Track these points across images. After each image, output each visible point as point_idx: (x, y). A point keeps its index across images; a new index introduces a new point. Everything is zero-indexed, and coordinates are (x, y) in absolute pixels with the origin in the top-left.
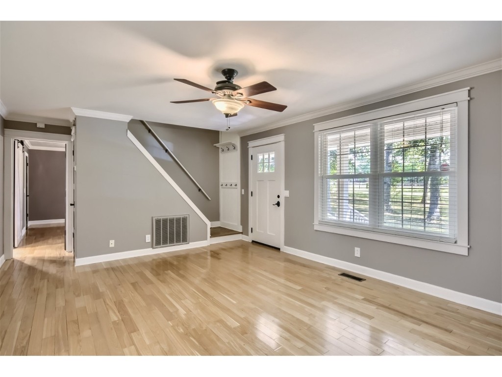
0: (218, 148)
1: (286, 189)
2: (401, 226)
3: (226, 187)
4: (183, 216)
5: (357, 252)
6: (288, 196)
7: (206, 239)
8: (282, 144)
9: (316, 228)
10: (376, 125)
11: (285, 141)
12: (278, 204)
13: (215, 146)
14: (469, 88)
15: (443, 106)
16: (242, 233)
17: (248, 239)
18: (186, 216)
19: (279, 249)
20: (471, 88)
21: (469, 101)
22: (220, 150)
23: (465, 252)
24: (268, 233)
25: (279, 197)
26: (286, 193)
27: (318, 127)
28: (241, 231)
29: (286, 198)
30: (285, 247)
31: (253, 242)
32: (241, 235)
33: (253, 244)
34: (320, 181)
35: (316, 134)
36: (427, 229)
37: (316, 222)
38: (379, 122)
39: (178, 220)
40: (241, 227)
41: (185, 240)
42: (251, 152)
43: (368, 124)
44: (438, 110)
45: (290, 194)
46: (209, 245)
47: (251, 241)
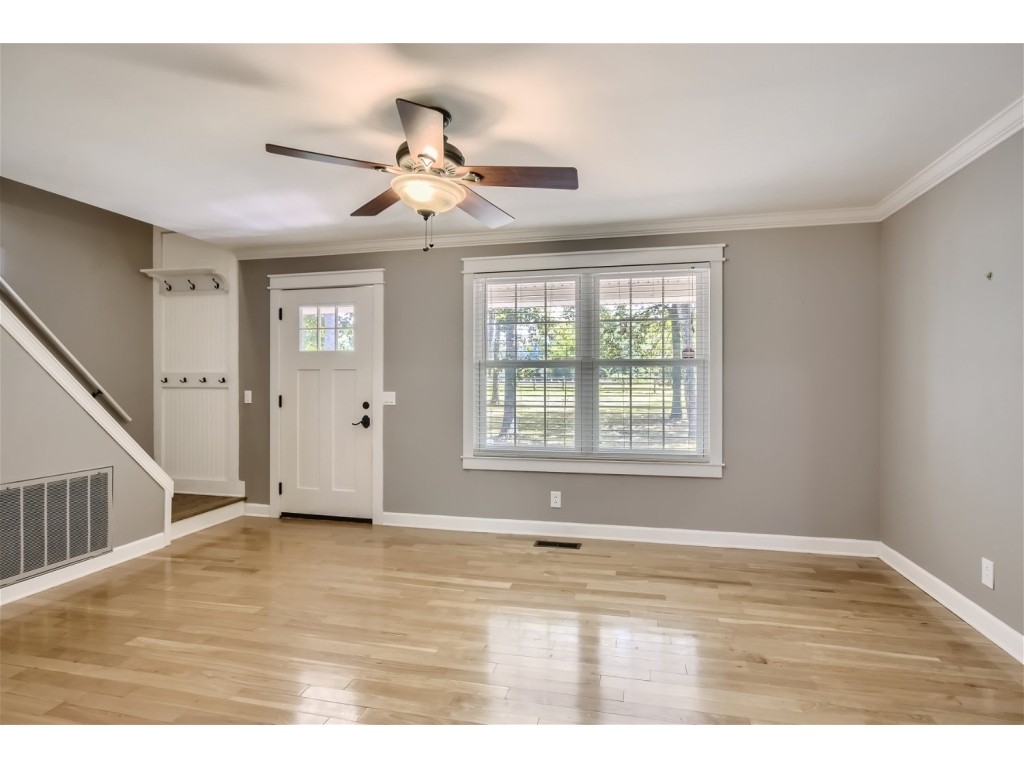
0: (151, 278)
1: (387, 388)
2: (627, 446)
3: (185, 385)
4: (96, 472)
5: (556, 499)
6: (394, 404)
7: (161, 529)
8: (380, 291)
9: (467, 465)
10: (587, 276)
11: (385, 285)
12: (366, 422)
13: (145, 275)
14: (724, 245)
15: (694, 263)
16: (245, 499)
17: (269, 511)
18: (102, 471)
19: (369, 521)
20: (727, 246)
21: (723, 262)
22: (156, 286)
23: (718, 473)
24: (334, 489)
25: (366, 405)
26: (391, 398)
27: (471, 265)
28: (243, 495)
29: (387, 409)
30: (385, 513)
31: (285, 515)
32: (242, 504)
33: (283, 521)
34: (475, 372)
35: (466, 279)
36: (667, 446)
37: (468, 452)
38: (594, 273)
39: (79, 485)
40: (243, 484)
41: (101, 543)
42: (277, 300)
43: (571, 274)
44: (686, 268)
45: (398, 398)
46: (168, 543)
47: (277, 515)
